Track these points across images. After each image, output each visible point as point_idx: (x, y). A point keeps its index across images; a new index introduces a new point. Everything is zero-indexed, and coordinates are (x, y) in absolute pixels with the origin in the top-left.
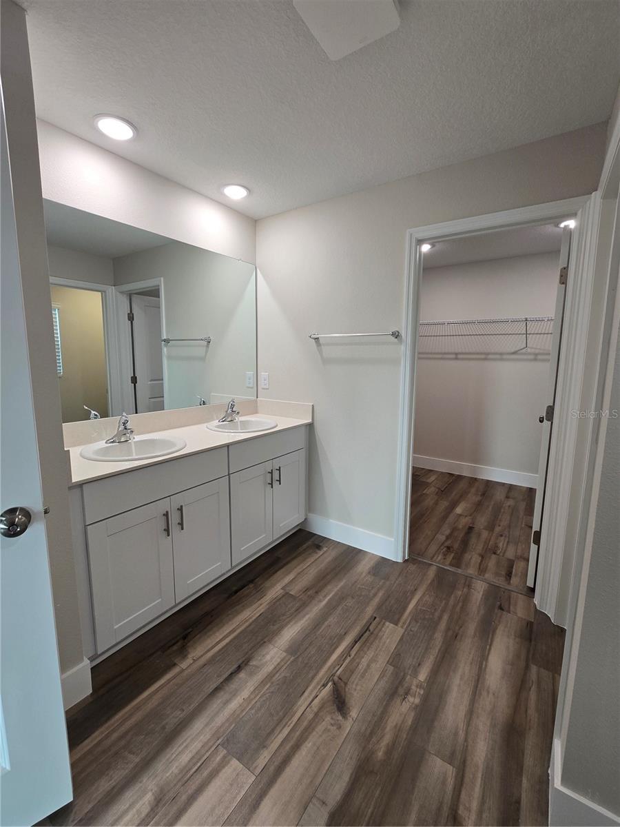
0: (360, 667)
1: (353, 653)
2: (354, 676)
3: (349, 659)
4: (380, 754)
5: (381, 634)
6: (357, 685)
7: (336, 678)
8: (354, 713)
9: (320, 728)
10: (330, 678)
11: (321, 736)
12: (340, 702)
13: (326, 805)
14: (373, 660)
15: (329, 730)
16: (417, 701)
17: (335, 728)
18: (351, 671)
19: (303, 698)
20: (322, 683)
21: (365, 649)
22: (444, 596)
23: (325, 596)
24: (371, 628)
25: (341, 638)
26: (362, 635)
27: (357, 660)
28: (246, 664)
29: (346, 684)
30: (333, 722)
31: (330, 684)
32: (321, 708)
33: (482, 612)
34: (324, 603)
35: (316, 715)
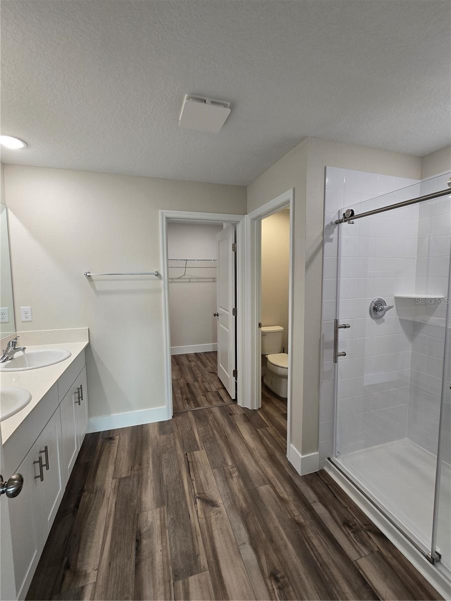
0: (203, 481)
1: (193, 478)
2: (204, 487)
3: (194, 482)
4: (244, 505)
5: (197, 460)
6: (209, 489)
7: (197, 495)
8: (220, 501)
9: (213, 520)
10: (195, 498)
11: (217, 523)
12: (209, 503)
13: (245, 543)
14: (205, 474)
15: (218, 518)
16: (237, 474)
17: (219, 514)
18: (200, 486)
19: (192, 518)
20: (193, 503)
21: (196, 471)
22: (206, 423)
23: (148, 463)
24: (190, 460)
25: (180, 476)
26: (189, 467)
27: (199, 479)
28: (140, 536)
29: (204, 493)
30: (215, 513)
31: (197, 500)
32: (205, 513)
33: (226, 421)
34: (151, 466)
35: (206, 518)
